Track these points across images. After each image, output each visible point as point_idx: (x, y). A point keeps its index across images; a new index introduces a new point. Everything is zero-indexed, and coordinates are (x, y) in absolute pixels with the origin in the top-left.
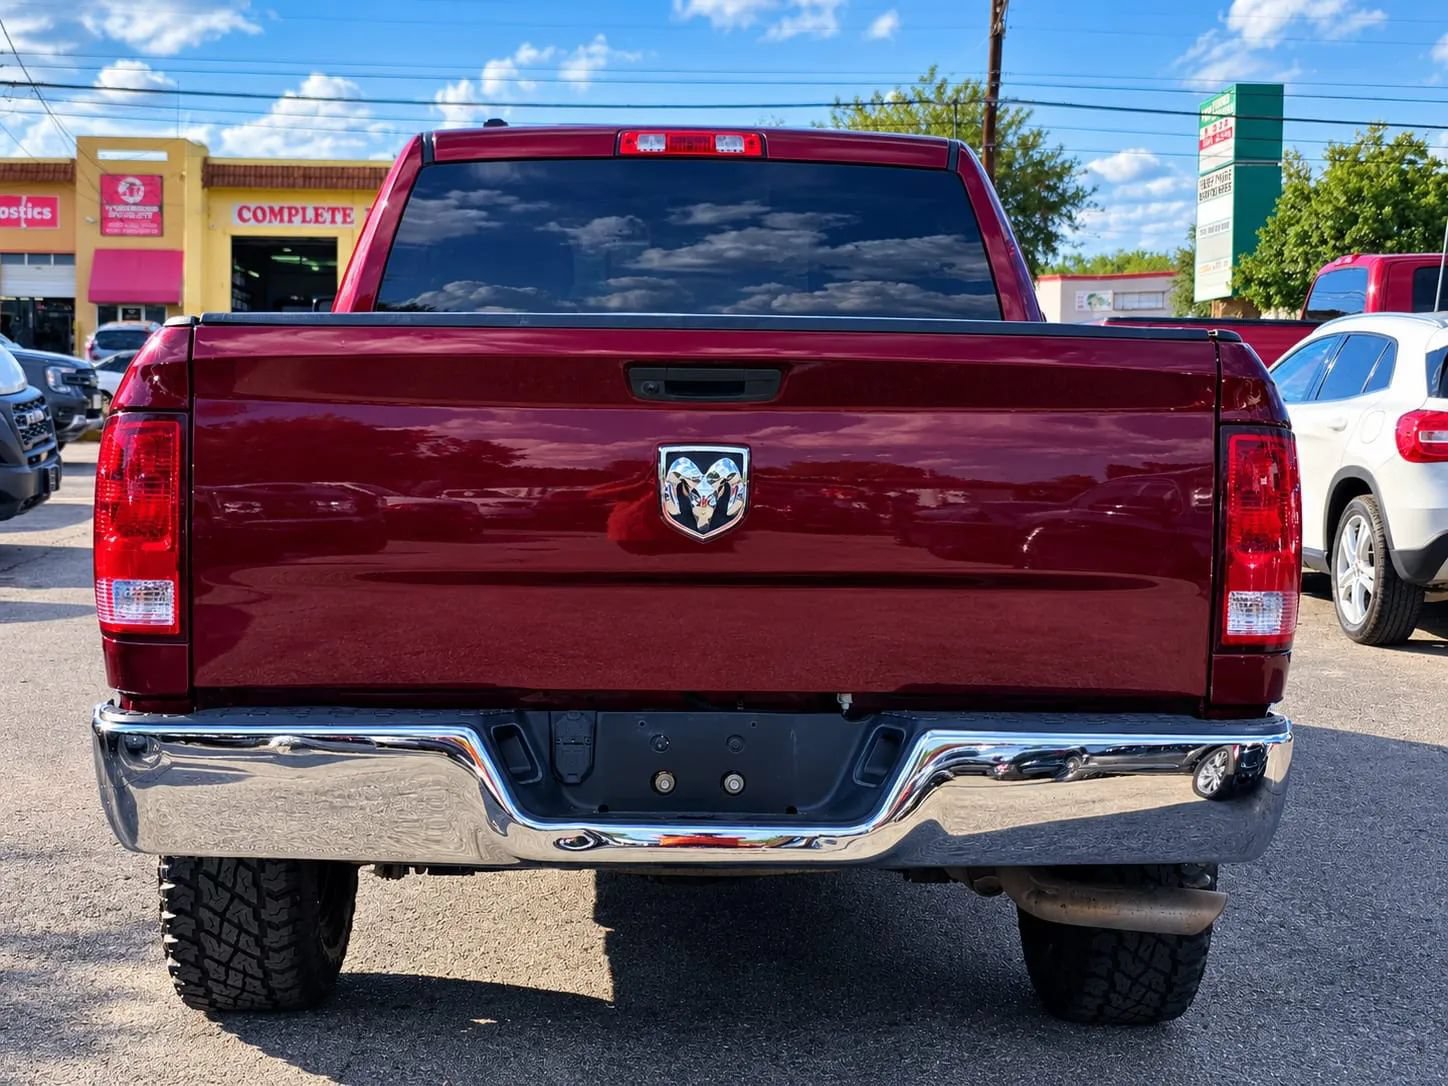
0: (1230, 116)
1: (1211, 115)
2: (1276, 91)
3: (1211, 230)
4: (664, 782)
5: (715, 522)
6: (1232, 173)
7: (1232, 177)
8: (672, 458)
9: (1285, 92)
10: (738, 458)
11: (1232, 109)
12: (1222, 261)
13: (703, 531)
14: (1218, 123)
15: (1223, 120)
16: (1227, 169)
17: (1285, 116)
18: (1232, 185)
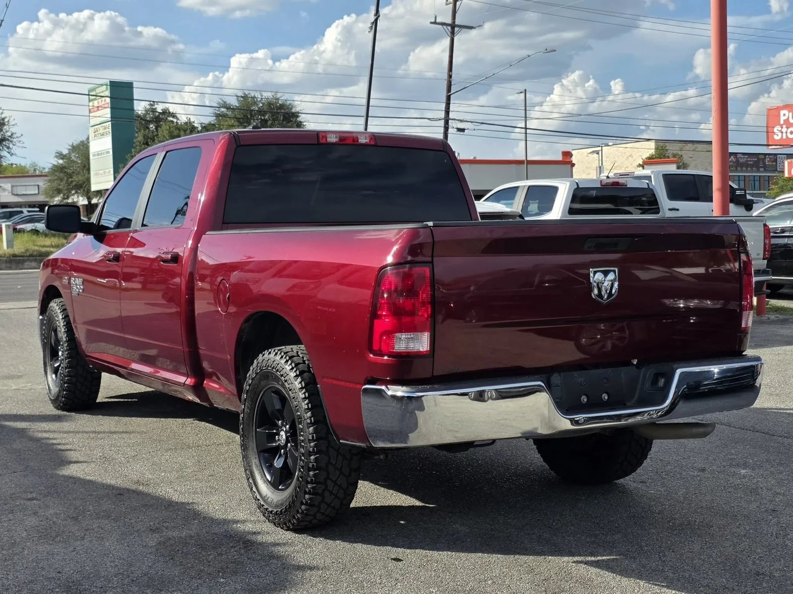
0: (107, 97)
1: (96, 96)
2: (129, 86)
3: (98, 155)
4: (584, 399)
5: (608, 298)
6: (110, 125)
7: (110, 127)
8: (595, 273)
9: (134, 86)
10: (614, 271)
11: (108, 93)
12: (107, 171)
13: (605, 301)
14: (100, 100)
15: (103, 99)
16: (107, 124)
17: (135, 97)
18: (111, 132)
